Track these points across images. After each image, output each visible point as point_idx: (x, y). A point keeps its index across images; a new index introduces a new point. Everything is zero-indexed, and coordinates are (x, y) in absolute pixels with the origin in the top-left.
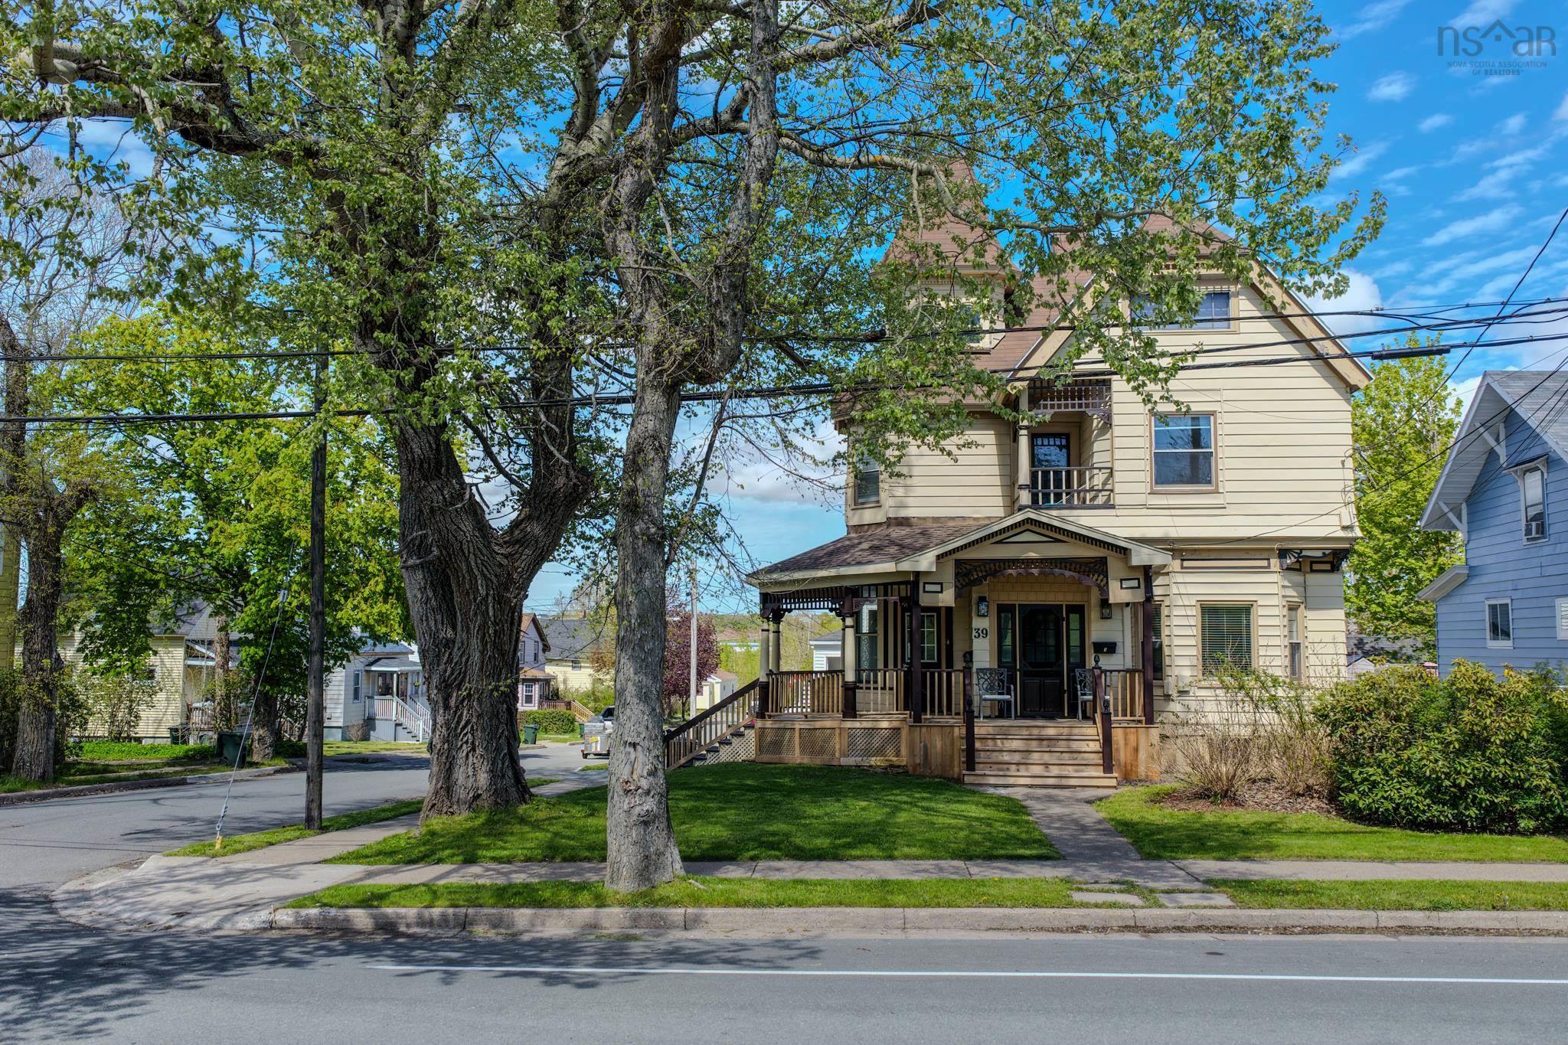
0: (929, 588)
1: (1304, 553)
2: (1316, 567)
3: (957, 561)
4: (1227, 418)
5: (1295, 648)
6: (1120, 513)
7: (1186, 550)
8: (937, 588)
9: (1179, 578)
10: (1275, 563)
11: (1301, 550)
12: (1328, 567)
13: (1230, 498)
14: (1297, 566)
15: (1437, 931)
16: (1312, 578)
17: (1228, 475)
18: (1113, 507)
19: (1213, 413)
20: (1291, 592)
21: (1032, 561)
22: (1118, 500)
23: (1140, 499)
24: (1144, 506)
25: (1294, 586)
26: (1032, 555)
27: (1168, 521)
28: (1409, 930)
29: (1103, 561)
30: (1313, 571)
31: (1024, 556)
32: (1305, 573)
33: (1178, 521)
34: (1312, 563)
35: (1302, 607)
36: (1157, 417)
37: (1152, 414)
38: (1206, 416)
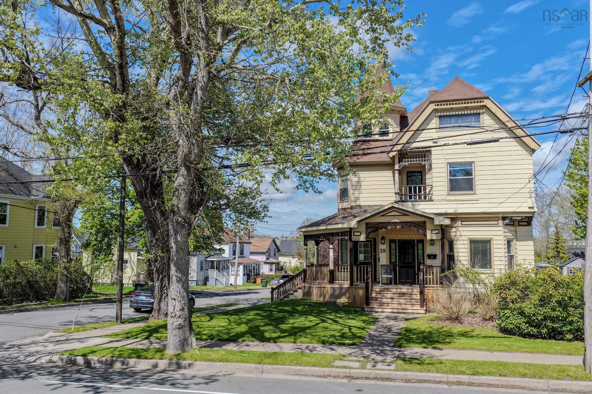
0: (356, 234)
1: (513, 218)
2: (521, 224)
3: (367, 224)
4: (479, 164)
5: (511, 258)
6: (435, 203)
7: (463, 218)
8: (359, 234)
9: (461, 229)
10: (501, 222)
11: (512, 217)
12: (526, 224)
13: (481, 196)
14: (512, 223)
15: (472, 384)
16: (519, 228)
17: (480, 187)
18: (432, 201)
19: (473, 162)
20: (509, 234)
21: (396, 223)
22: (434, 198)
23: (444, 197)
24: (445, 200)
25: (510, 231)
26: (397, 221)
27: (456, 206)
28: (459, 383)
29: (424, 222)
30: (519, 225)
31: (393, 221)
32: (516, 226)
33: (460, 206)
34: (519, 222)
35: (515, 240)
36: (450, 164)
37: (448, 163)
38: (471, 163)
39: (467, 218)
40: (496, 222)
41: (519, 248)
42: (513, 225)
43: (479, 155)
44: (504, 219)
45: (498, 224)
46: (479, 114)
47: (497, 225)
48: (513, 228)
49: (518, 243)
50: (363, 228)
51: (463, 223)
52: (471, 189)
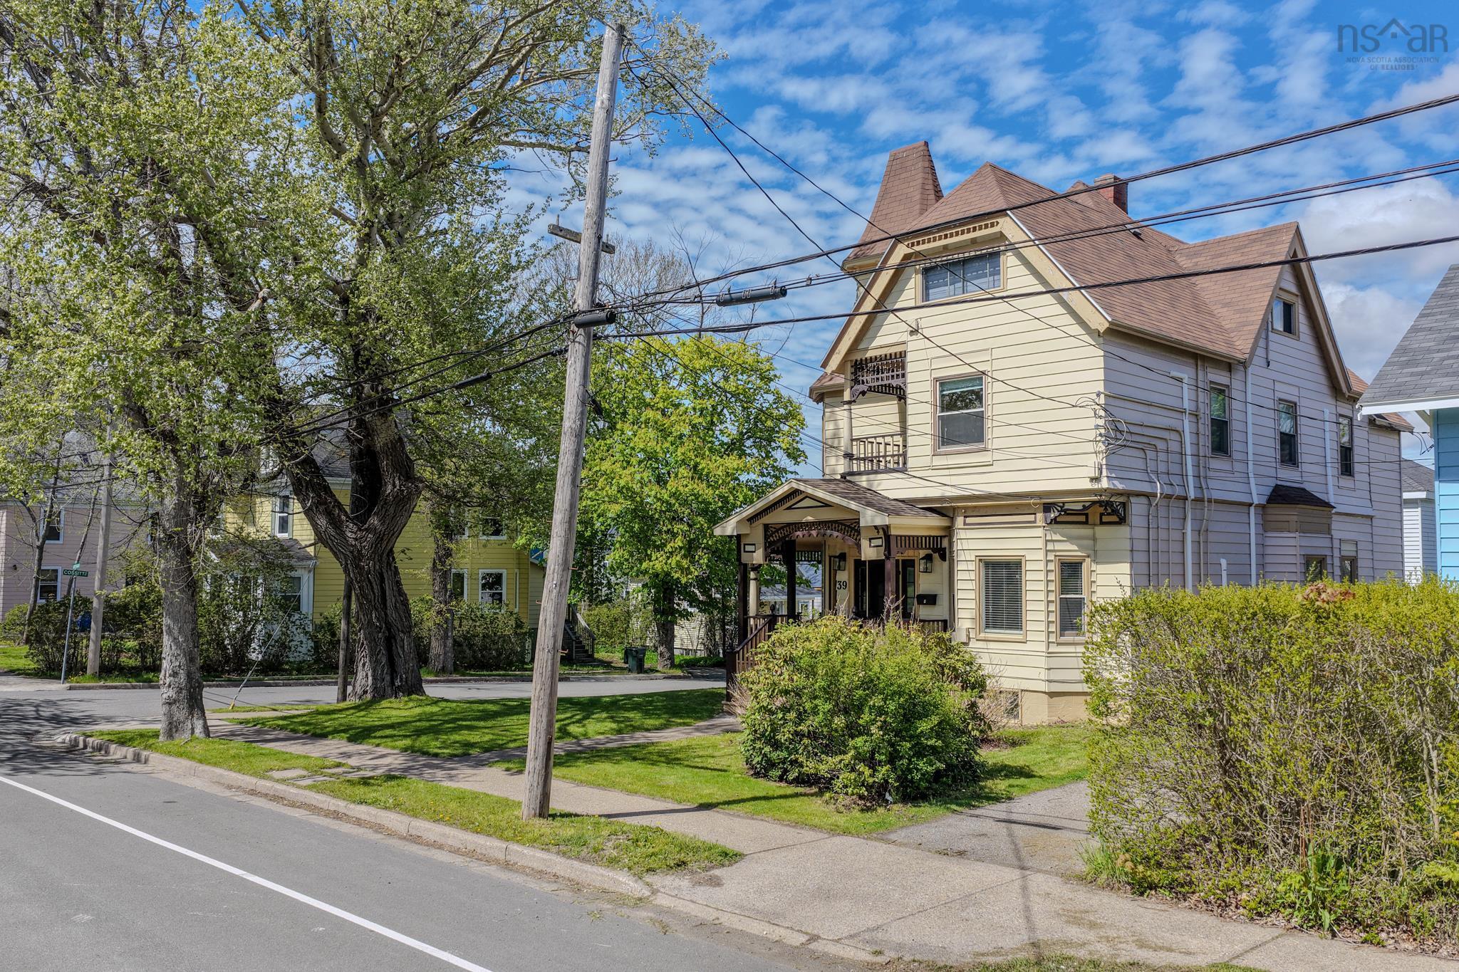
0: (748, 548)
1: (1066, 506)
3: (764, 525)
4: (996, 376)
5: (1072, 605)
6: (910, 474)
8: (753, 548)
9: (963, 534)
10: (1040, 516)
12: (1110, 519)
13: (997, 456)
14: (1075, 519)
16: (1101, 531)
17: (998, 432)
18: (907, 470)
19: (984, 373)
20: (1064, 546)
22: (910, 463)
23: (926, 461)
24: (928, 467)
25: (1072, 539)
26: (810, 519)
30: (1102, 523)
31: (805, 520)
32: (1096, 525)
33: (954, 480)
34: (1101, 515)
35: (1088, 560)
36: (943, 383)
37: (936, 380)
38: (979, 377)
39: (975, 507)
40: (1031, 518)
41: (1100, 580)
42: (1086, 523)
43: (996, 353)
44: (1047, 508)
45: (1035, 522)
46: (997, 254)
47: (1031, 525)
48: (1084, 531)
49: (1100, 568)
50: (758, 535)
51: (969, 520)
52: (980, 438)
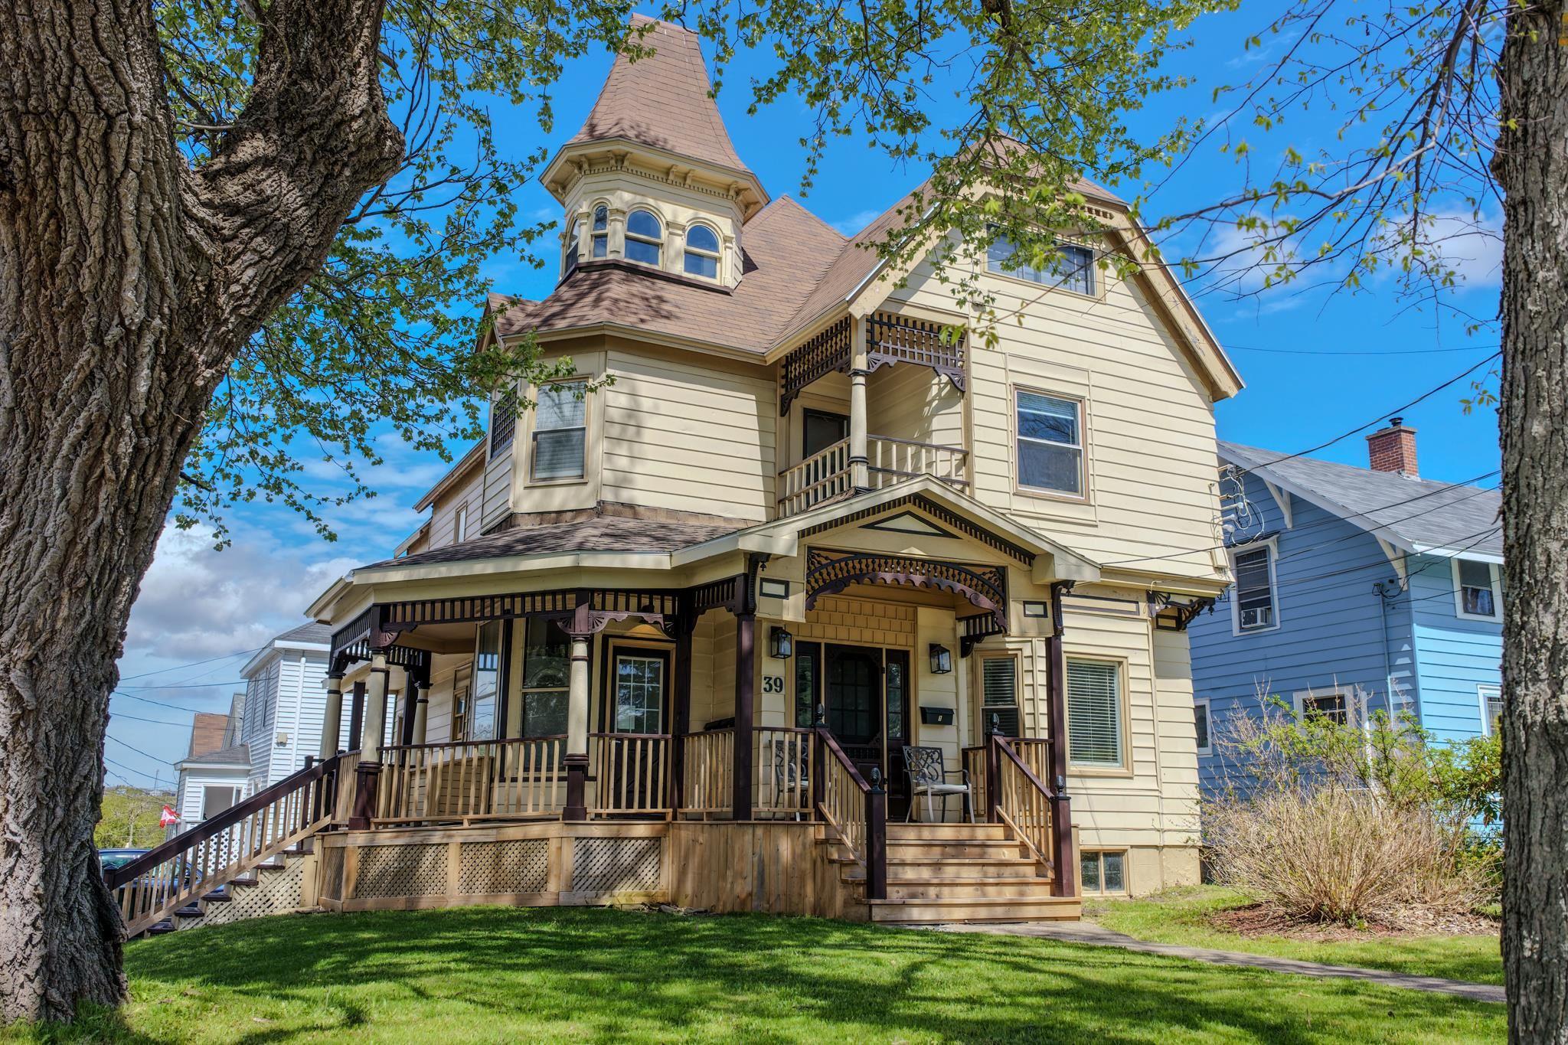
0: (769, 588)
1: (1173, 598)
2: (1161, 622)
3: (810, 551)
4: (1096, 408)
8: (779, 589)
10: (1146, 608)
11: (1170, 594)
12: (1173, 623)
13: (1104, 514)
16: (1158, 637)
17: (1101, 483)
19: (1081, 399)
21: (911, 560)
23: (1003, 500)
24: (1008, 511)
26: (917, 552)
29: (1001, 572)
30: (1158, 627)
31: (905, 552)
36: (1021, 394)
37: (1014, 387)
40: (1132, 607)
43: (1096, 379)
44: (1152, 597)
45: (1139, 613)
46: (1091, 256)
47: (1133, 616)
52: (1072, 485)
